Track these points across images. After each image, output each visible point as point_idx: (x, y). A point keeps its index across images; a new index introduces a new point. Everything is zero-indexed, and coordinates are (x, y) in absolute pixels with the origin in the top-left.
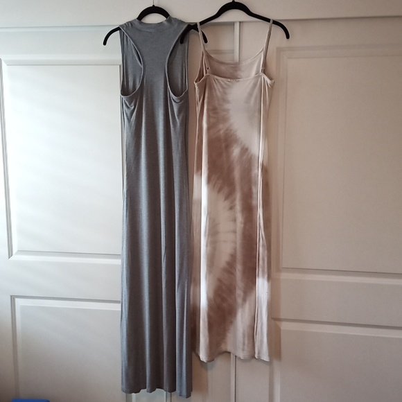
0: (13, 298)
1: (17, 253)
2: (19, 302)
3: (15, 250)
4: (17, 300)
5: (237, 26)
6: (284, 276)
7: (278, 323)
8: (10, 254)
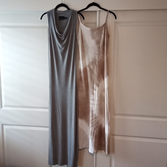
0: (2, 125)
1: (4, 106)
2: (5, 127)
3: (3, 105)
4: (4, 126)
5: (98, 13)
6: (117, 117)
7: (114, 136)
8: (1, 107)
